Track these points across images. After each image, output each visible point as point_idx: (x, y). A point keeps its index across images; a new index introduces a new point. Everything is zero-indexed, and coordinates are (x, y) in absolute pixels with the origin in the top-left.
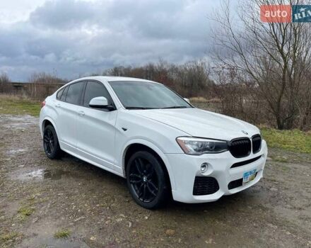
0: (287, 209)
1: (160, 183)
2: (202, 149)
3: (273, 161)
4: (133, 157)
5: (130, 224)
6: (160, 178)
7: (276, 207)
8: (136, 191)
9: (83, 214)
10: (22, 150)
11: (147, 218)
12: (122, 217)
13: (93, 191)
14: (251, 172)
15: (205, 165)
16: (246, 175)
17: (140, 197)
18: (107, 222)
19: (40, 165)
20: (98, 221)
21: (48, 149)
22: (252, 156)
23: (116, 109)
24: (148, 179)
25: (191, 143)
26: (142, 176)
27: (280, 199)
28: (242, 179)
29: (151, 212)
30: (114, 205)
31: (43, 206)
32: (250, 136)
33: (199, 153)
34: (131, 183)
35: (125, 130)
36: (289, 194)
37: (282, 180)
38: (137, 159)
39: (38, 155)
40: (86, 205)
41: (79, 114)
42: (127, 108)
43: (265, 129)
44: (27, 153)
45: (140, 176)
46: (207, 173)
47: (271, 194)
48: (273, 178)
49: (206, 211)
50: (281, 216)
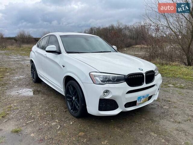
0: (170, 123)
1: (80, 102)
2: (106, 81)
3: (174, 87)
4: (68, 84)
5: (59, 126)
6: (80, 99)
7: (162, 121)
8: (70, 105)
9: (34, 118)
10: (22, 77)
11: (71, 123)
12: (56, 122)
13: (48, 103)
14: (143, 97)
15: (107, 92)
16: (140, 98)
17: (71, 109)
18: (45, 125)
19: (27, 86)
20: (41, 124)
21: (33, 77)
22: (145, 85)
23: (61, 53)
24: (75, 98)
25: (98, 76)
26: (72, 96)
27: (168, 115)
28: (136, 101)
29: (76, 120)
30: (55, 113)
31: (14, 112)
32: (144, 72)
33: (104, 83)
34: (67, 100)
35: (64, 67)
36: (176, 111)
37: (175, 101)
38: (69, 85)
39: (29, 80)
40: (38, 113)
41: (44, 56)
42: (68, 53)
43: (177, 65)
44: (23, 78)
45: (71, 96)
46: (108, 97)
47: (163, 111)
48: (169, 99)
49: (112, 121)
50: (163, 127)
